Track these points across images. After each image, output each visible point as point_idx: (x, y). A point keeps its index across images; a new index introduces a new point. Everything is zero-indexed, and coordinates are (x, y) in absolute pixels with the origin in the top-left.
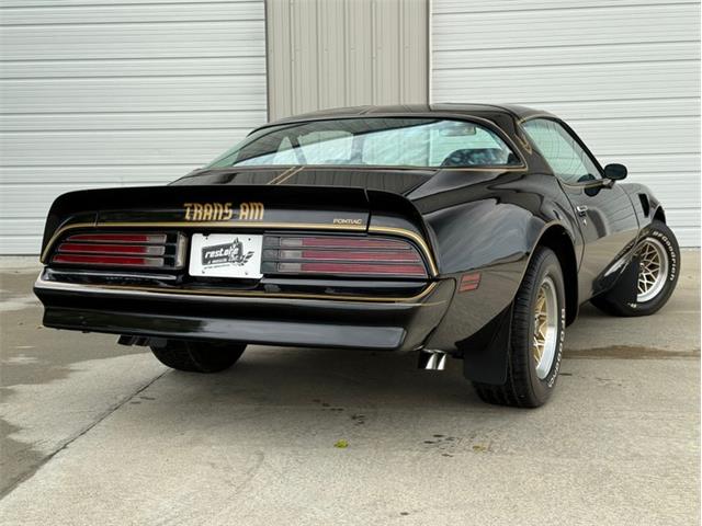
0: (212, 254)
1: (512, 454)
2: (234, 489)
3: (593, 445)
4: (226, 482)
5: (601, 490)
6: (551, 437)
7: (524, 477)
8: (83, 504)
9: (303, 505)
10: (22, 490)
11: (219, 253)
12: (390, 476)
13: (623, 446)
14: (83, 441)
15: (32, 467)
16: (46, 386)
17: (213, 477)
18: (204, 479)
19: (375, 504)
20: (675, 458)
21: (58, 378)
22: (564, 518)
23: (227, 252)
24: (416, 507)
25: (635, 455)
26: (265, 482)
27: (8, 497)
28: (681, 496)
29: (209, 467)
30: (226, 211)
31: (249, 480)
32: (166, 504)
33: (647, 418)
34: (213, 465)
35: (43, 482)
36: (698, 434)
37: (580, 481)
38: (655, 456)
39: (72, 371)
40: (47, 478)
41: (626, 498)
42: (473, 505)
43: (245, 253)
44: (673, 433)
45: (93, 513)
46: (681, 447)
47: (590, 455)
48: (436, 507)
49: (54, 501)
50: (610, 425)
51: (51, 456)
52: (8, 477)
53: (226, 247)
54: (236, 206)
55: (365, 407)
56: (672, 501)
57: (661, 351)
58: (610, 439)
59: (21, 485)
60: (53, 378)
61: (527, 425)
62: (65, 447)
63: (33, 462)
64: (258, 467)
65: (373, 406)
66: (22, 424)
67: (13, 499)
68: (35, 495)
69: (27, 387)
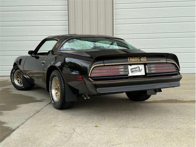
0: (133, 70)
1: (144, 128)
2: (67, 138)
3: (166, 126)
4: (65, 137)
5: (170, 138)
6: (155, 124)
7: (148, 135)
8: (25, 143)
9: (88, 142)
10: (7, 140)
11: (135, 70)
12: (111, 135)
13: (175, 126)
14: (23, 126)
15: (9, 133)
16: (10, 111)
17: (61, 135)
18: (59, 136)
19: (108, 142)
20: (189, 129)
21: (13, 109)
22: (161, 145)
23: (136, 69)
24: (119, 143)
25: (179, 128)
26: (76, 136)
27: (3, 141)
28: (193, 139)
29: (60, 133)
30: (138, 59)
31: (72, 136)
32: (49, 143)
33: (180, 118)
34: (61, 132)
35: (13, 137)
36: (195, 123)
37: (164, 135)
38: (184, 129)
39: (17, 107)
40: (14, 136)
41: (177, 140)
42: (135, 142)
43: (140, 69)
44: (188, 122)
45: (28, 145)
46: (191, 126)
47: (166, 129)
48: (125, 143)
49: (17, 142)
50: (170, 121)
51: (14, 130)
52: (3, 136)
53: (136, 68)
54: (140, 58)
55: (101, 116)
56: (190, 140)
57: (181, 101)
58: (171, 124)
59: (7, 138)
60: (12, 109)
61: (147, 121)
62: (18, 128)
63: (9, 132)
64: (73, 133)
65: (104, 116)
66: (5, 121)
67: (5, 142)
68: (11, 141)
69: (5, 112)
